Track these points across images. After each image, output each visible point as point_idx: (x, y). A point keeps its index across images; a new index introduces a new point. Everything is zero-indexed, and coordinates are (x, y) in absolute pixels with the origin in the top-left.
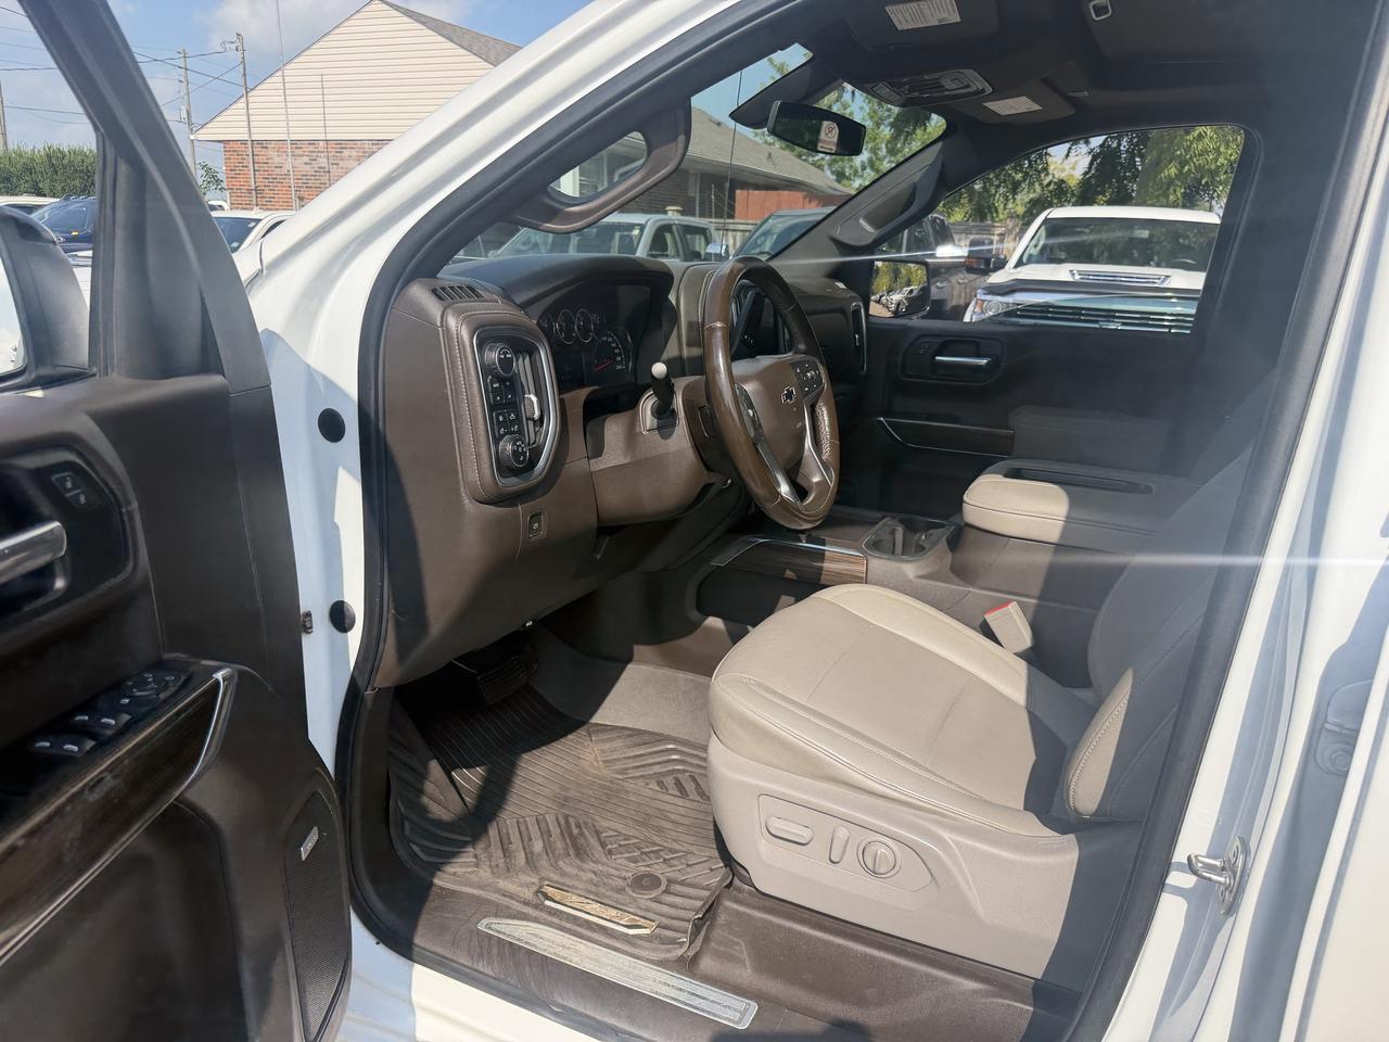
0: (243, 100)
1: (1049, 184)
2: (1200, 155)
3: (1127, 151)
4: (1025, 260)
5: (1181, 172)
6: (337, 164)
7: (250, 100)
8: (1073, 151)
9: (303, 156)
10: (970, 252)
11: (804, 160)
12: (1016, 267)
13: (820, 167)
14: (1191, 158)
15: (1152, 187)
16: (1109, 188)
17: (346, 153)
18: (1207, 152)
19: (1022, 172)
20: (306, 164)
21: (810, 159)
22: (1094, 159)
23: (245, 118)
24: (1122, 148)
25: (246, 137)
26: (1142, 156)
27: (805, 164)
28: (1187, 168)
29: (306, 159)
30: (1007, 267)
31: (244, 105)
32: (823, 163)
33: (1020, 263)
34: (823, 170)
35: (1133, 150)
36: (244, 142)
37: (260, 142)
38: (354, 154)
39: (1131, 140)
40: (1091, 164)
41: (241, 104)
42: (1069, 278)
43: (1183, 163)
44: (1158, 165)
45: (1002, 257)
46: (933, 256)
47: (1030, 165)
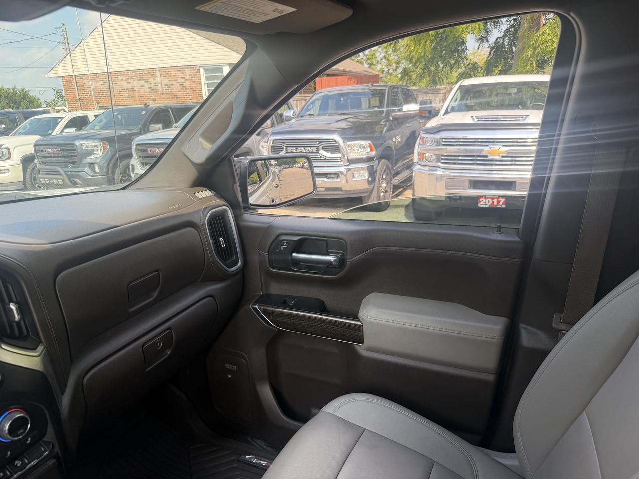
0: (69, 56)
1: (468, 65)
2: (544, 44)
3: (508, 44)
4: (449, 110)
5: (533, 53)
6: (117, 84)
7: (72, 55)
8: (481, 47)
9: (100, 81)
10: (420, 107)
11: (353, 60)
12: (444, 115)
13: (361, 63)
14: (539, 46)
15: (521, 62)
16: (500, 64)
17: (120, 78)
18: (547, 42)
19: (454, 59)
20: (102, 85)
21: (356, 59)
22: (492, 49)
23: (71, 64)
24: (505, 43)
25: (72, 74)
26: (515, 46)
27: (354, 62)
28: (537, 51)
29: (102, 83)
30: (439, 115)
31: (69, 59)
32: (363, 61)
33: (446, 112)
34: (363, 64)
35: (511, 43)
36: (71, 76)
37: (79, 76)
38: (124, 78)
39: (510, 38)
40: (490, 52)
41: (68, 58)
42: (471, 121)
43: (535, 49)
44: (522, 50)
45: (437, 109)
46: (400, 110)
47: (458, 55)
